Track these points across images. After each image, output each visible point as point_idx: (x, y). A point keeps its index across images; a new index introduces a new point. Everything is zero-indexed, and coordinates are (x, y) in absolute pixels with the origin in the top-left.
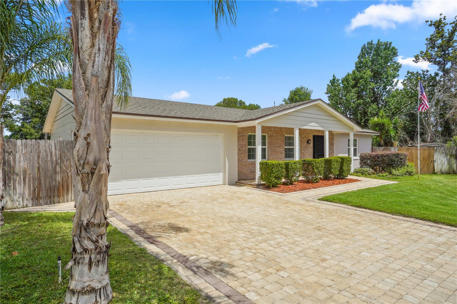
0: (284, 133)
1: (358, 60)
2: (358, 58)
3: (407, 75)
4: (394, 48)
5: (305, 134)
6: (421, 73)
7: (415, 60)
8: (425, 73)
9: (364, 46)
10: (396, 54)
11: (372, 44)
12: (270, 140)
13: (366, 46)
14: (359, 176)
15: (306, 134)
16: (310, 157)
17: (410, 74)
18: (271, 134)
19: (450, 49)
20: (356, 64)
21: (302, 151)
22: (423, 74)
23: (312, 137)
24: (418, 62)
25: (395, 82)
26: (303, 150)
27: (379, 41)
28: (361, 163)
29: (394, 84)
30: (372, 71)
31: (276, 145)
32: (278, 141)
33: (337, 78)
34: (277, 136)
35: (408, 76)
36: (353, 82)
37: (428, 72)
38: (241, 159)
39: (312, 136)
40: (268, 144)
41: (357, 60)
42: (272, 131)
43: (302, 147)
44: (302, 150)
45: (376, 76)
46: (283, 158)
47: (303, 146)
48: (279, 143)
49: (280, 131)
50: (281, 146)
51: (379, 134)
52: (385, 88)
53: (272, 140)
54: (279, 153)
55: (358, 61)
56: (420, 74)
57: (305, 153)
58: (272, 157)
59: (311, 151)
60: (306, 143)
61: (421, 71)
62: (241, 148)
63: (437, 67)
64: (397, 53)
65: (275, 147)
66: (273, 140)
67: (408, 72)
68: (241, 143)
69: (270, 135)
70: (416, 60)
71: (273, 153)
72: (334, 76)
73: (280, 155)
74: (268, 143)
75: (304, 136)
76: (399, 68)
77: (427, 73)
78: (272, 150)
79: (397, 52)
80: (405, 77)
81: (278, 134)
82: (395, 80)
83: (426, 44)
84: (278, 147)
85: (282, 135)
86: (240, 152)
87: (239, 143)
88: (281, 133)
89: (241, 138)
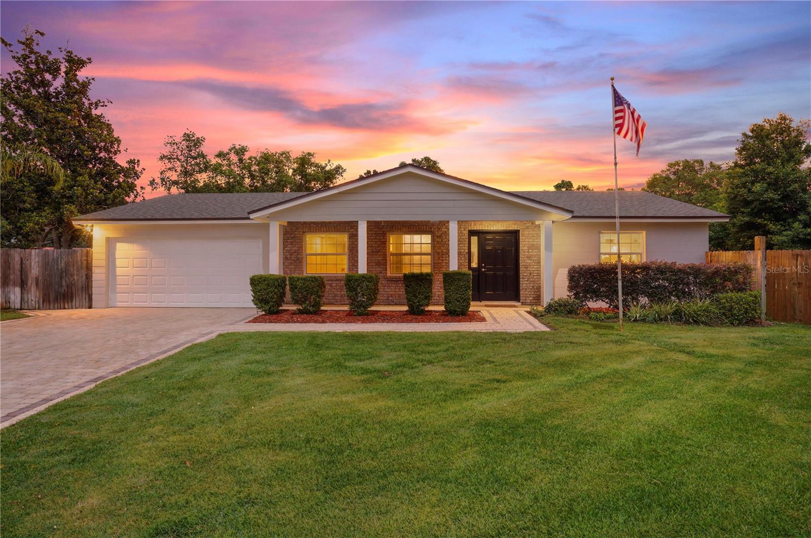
0: (386, 230)
23: (467, 235)
32: (371, 243)
38: (289, 272)
39: (466, 232)
44: (435, 259)
46: (384, 272)
48: (372, 247)
49: (375, 226)
50: (377, 252)
54: (374, 264)
62: (288, 256)
68: (290, 249)
81: (371, 232)
84: (371, 254)
85: (381, 234)
86: (288, 261)
87: (286, 249)
88: (378, 230)
89: (290, 241)
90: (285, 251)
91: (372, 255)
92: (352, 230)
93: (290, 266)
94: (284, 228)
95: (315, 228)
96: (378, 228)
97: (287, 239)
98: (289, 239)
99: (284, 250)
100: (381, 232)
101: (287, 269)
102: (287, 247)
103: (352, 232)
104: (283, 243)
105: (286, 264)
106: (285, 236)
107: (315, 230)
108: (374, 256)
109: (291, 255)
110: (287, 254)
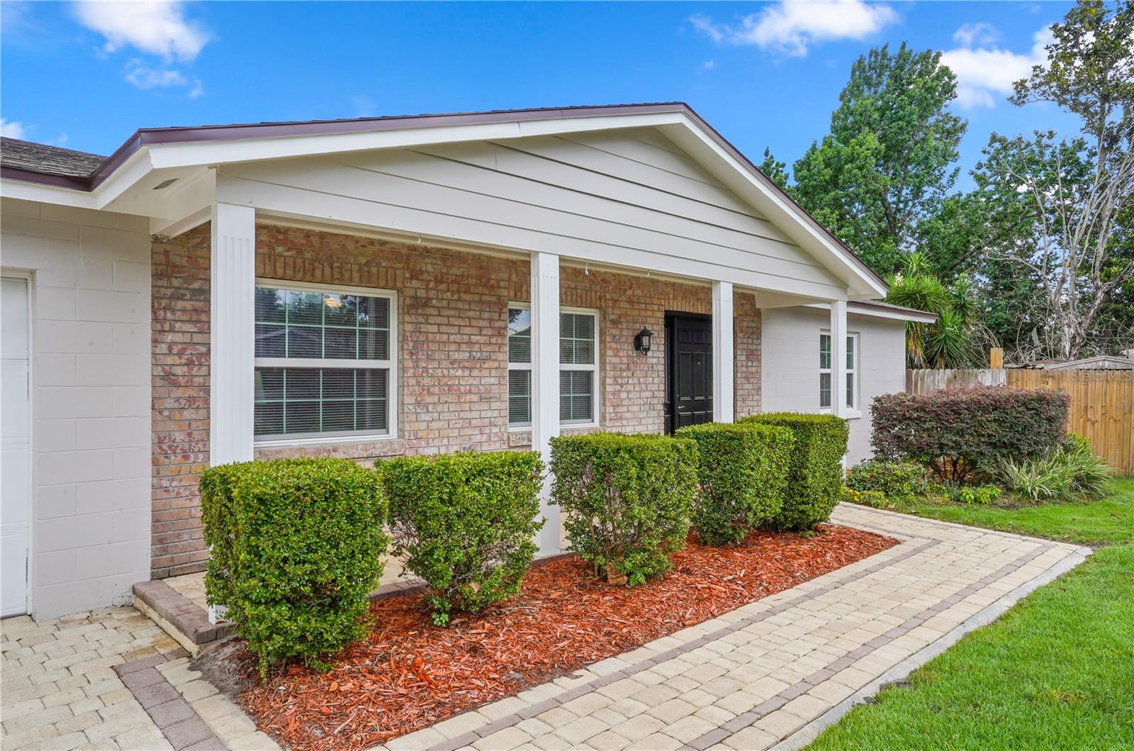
0: (505, 292)
1: (841, 103)
2: (842, 98)
3: (990, 145)
4: (947, 68)
5: (625, 305)
6: (1033, 139)
7: (1015, 98)
8: (1045, 141)
9: (860, 62)
10: (951, 90)
11: (884, 55)
12: (408, 327)
13: (866, 62)
14: (876, 506)
15: (630, 302)
16: (654, 413)
17: (997, 145)
18: (421, 293)
19: (1121, 62)
20: (835, 118)
21: (608, 388)
22: (1038, 143)
23: (662, 321)
24: (1023, 102)
25: (947, 176)
26: (616, 382)
27: (904, 46)
28: (877, 441)
29: (944, 181)
30: (882, 139)
31: (456, 356)
32: (467, 330)
33: (776, 161)
34: (460, 305)
35: (992, 150)
36: (828, 172)
37: (1052, 137)
38: (180, 437)
39: (661, 315)
40: (401, 349)
41: (837, 105)
42: (425, 276)
43: (608, 367)
44: (609, 381)
45: (893, 152)
46: (499, 421)
47: (616, 360)
48: (470, 343)
49: (479, 278)
50: (485, 360)
51: (933, 321)
52: (917, 192)
53: (424, 328)
54: (475, 398)
55: (842, 109)
56: (1028, 145)
57: (624, 395)
58: (423, 417)
59: (655, 387)
60: (631, 347)
61: (1034, 135)
62: (179, 371)
63: (1078, 120)
64: (955, 89)
65: (445, 364)
66: (435, 328)
67: (994, 139)
68: (187, 338)
69: (415, 298)
70: (1019, 98)
71: (429, 399)
72: (766, 154)
73: (476, 406)
74: (403, 340)
75: (618, 312)
76: (960, 135)
77: (1049, 142)
78: (426, 381)
79: (954, 86)
80: (984, 152)
81: (467, 297)
82: (950, 168)
83: (1047, 48)
84: (467, 364)
85: (494, 303)
86: (178, 392)
87: (170, 337)
88: (487, 292)
89: (188, 305)
90: (163, 348)
91: (471, 369)
92: (415, 283)
93: (187, 414)
94: (161, 248)
95: (290, 262)
96: (485, 285)
97: (172, 297)
98: (181, 297)
99: (155, 341)
100: (494, 299)
101: (171, 426)
102: (172, 330)
103: (416, 289)
104: (154, 312)
105: (169, 403)
106: (164, 283)
107: (289, 272)
108: (475, 373)
109: (189, 363)
110: (169, 360)
